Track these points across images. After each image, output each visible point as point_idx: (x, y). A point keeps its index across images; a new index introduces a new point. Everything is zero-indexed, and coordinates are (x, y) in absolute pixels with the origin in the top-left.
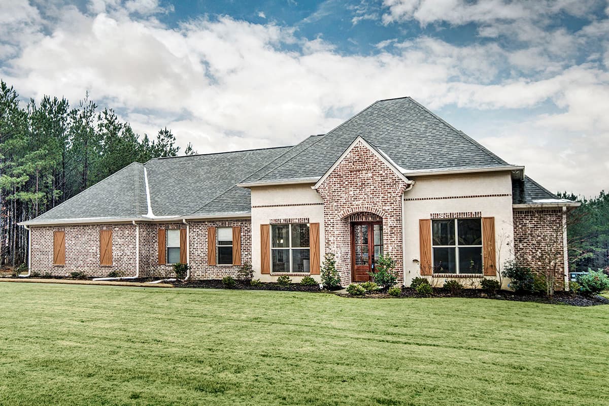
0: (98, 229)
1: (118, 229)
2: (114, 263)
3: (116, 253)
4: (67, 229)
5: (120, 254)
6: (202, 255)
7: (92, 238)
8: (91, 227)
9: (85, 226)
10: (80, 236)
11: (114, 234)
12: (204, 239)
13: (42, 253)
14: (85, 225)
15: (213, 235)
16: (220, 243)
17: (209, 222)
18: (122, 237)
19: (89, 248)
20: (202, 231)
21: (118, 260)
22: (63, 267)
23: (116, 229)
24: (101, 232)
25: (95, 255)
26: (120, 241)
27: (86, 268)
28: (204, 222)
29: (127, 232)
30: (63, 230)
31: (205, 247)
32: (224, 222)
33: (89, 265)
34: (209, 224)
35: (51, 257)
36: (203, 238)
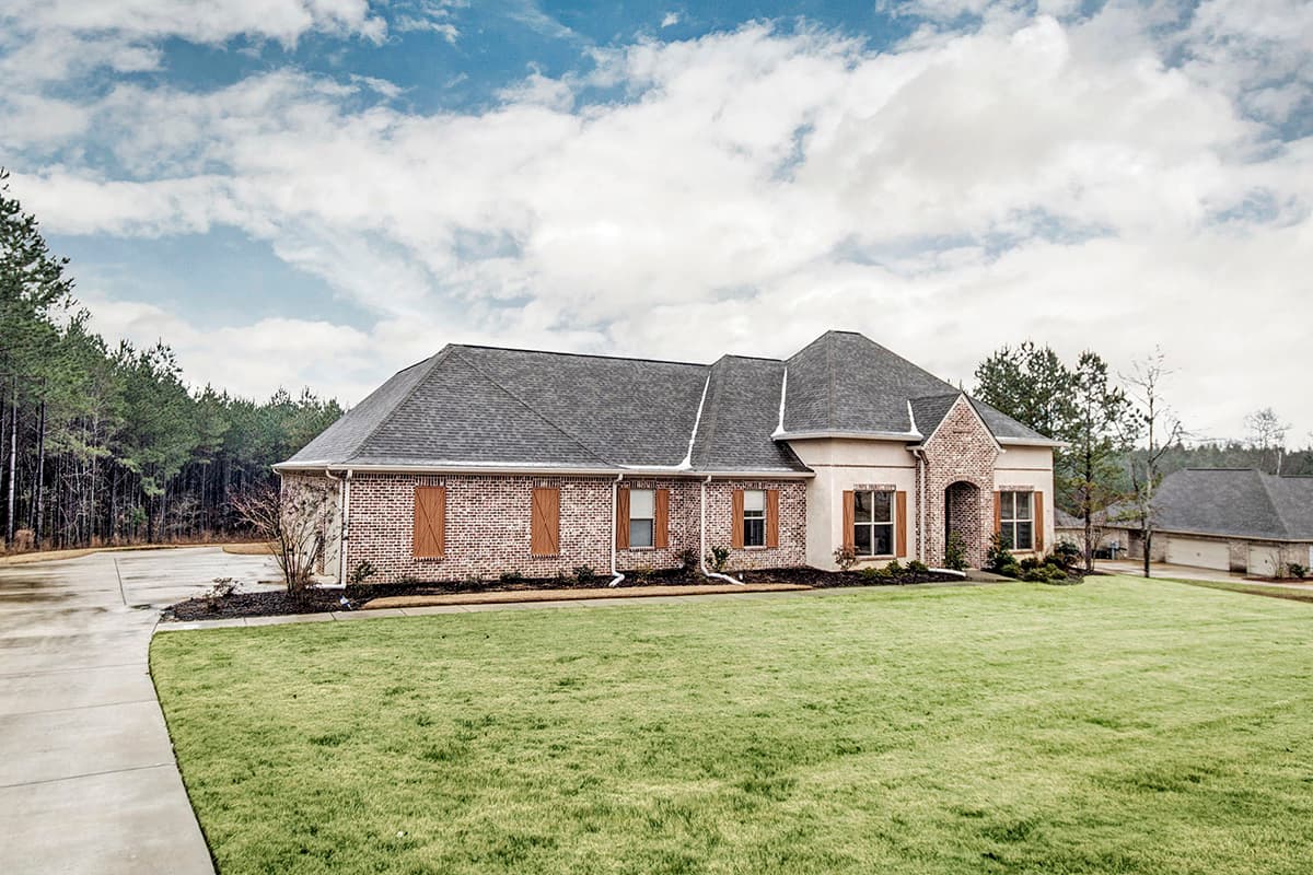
0: (528, 485)
1: (572, 486)
2: (563, 551)
3: (567, 531)
4: (451, 485)
5: (575, 534)
6: (723, 532)
7: (514, 502)
8: (512, 480)
9: (499, 478)
10: (484, 498)
11: (565, 497)
12: (727, 508)
13: (381, 532)
14: (497, 477)
15: (738, 500)
16: (747, 513)
17: (733, 481)
18: (582, 501)
19: (505, 522)
20: (724, 495)
21: (572, 545)
22: (438, 562)
23: (567, 486)
24: (536, 489)
25: (520, 535)
26: (577, 510)
27: (498, 562)
28: (727, 481)
29: (592, 492)
30: (442, 484)
31: (728, 519)
32: (754, 483)
33: (504, 555)
34: (733, 485)
35: (406, 542)
36: (725, 506)
